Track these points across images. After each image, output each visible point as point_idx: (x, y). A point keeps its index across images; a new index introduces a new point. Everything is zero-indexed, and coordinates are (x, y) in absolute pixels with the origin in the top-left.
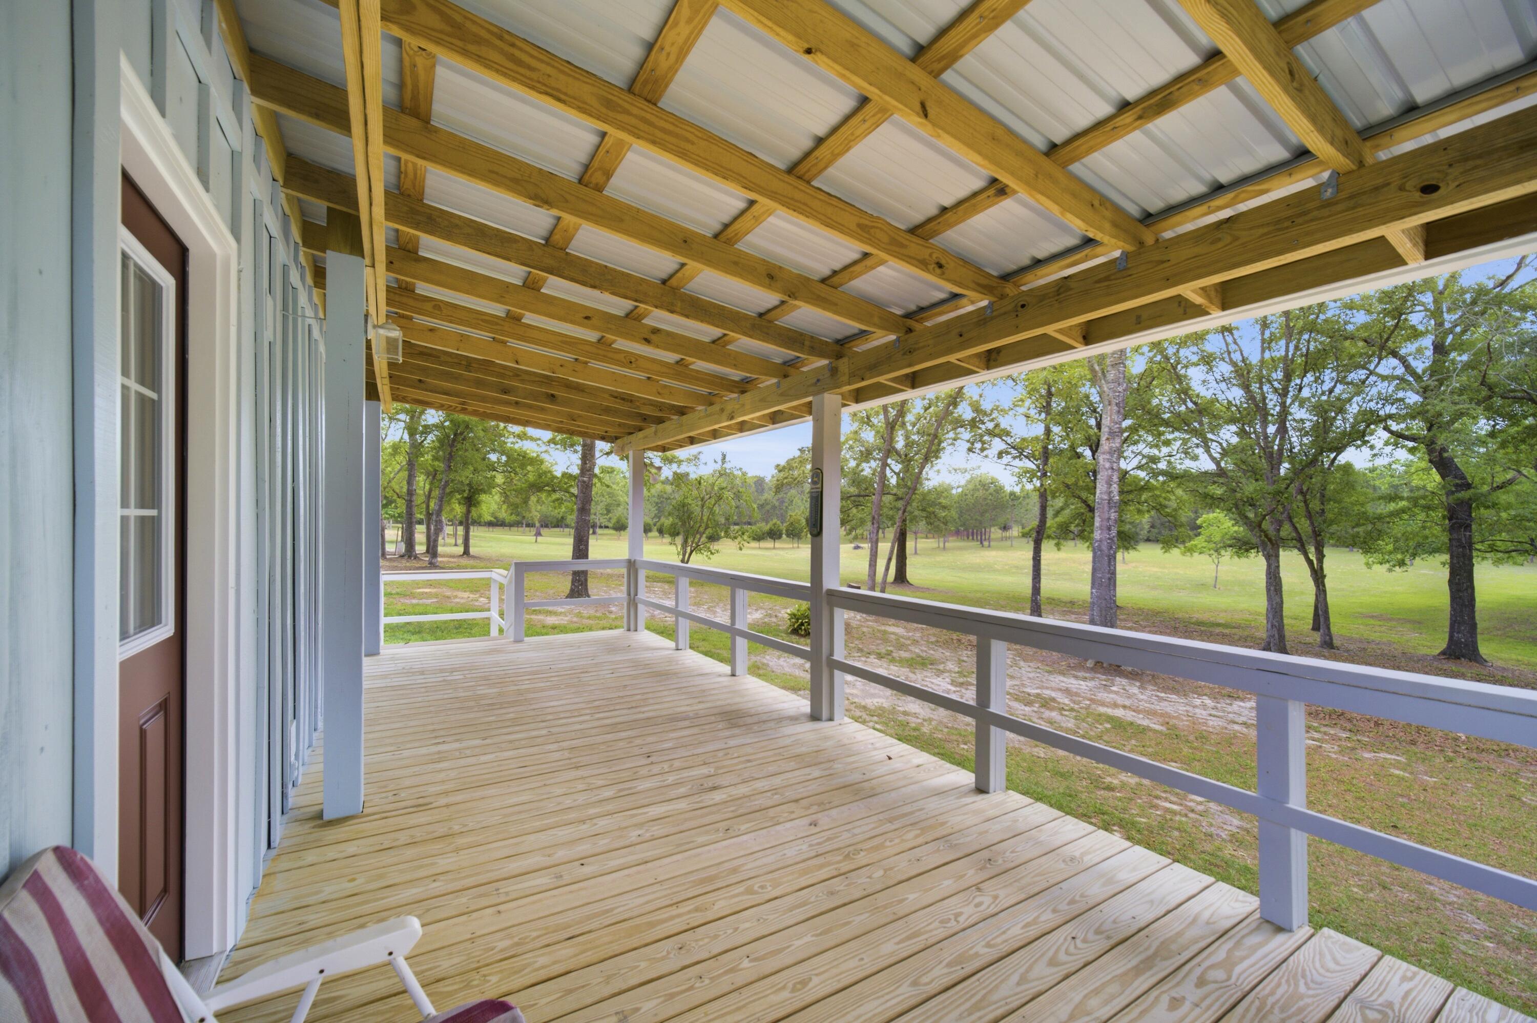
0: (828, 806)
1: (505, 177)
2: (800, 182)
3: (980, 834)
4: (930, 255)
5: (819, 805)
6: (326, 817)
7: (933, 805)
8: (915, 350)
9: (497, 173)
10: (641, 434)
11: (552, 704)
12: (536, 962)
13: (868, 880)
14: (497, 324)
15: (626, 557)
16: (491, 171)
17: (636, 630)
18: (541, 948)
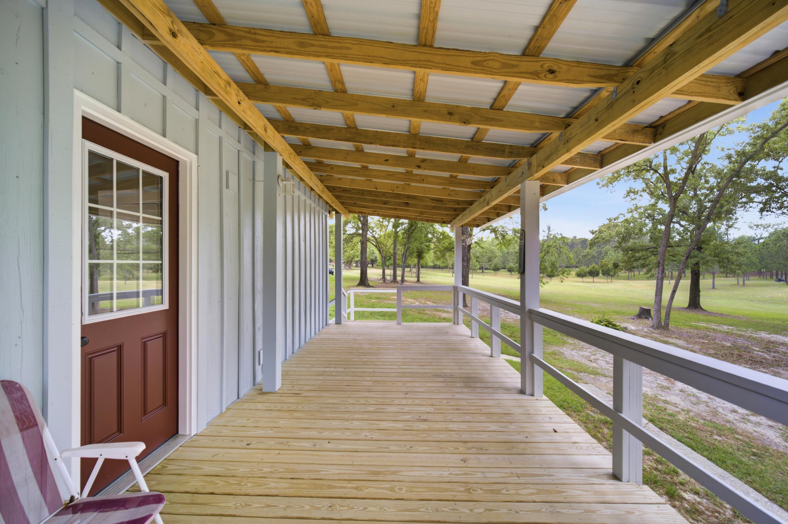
0: (484, 451)
1: (298, 99)
2: (425, 48)
3: (587, 511)
4: (542, 66)
5: (478, 449)
6: (264, 391)
7: (564, 475)
8: (570, 139)
9: (295, 99)
10: (458, 218)
11: (387, 357)
12: (270, 484)
13: (469, 512)
14: (357, 171)
15: (454, 285)
16: (293, 98)
17: (458, 324)
18: (278, 478)
